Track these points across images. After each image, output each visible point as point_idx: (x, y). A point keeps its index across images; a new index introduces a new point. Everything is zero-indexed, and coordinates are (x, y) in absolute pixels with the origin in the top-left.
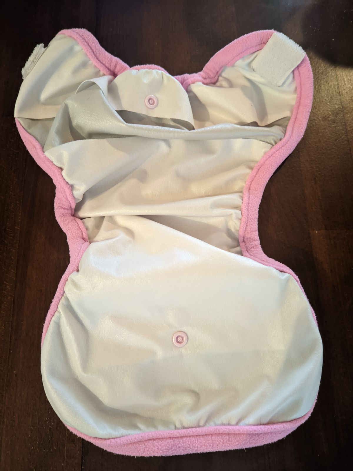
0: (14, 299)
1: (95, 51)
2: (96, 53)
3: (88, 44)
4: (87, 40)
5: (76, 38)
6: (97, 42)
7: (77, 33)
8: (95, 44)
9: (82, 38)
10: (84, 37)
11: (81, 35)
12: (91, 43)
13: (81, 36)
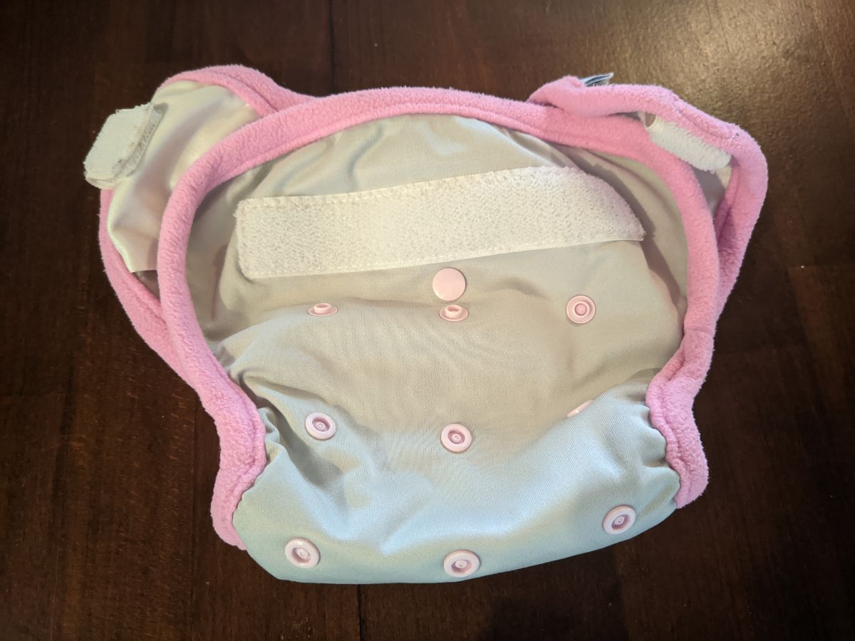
0: (195, 430)
1: (272, 99)
2: (276, 102)
3: (254, 89)
4: (248, 83)
5: (225, 84)
6: (270, 81)
7: (225, 74)
8: (267, 86)
9: (238, 80)
10: (241, 78)
11: (233, 75)
12: (259, 85)
13: (235, 78)
